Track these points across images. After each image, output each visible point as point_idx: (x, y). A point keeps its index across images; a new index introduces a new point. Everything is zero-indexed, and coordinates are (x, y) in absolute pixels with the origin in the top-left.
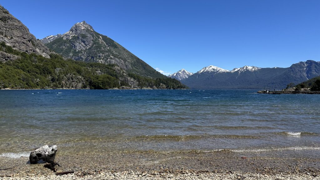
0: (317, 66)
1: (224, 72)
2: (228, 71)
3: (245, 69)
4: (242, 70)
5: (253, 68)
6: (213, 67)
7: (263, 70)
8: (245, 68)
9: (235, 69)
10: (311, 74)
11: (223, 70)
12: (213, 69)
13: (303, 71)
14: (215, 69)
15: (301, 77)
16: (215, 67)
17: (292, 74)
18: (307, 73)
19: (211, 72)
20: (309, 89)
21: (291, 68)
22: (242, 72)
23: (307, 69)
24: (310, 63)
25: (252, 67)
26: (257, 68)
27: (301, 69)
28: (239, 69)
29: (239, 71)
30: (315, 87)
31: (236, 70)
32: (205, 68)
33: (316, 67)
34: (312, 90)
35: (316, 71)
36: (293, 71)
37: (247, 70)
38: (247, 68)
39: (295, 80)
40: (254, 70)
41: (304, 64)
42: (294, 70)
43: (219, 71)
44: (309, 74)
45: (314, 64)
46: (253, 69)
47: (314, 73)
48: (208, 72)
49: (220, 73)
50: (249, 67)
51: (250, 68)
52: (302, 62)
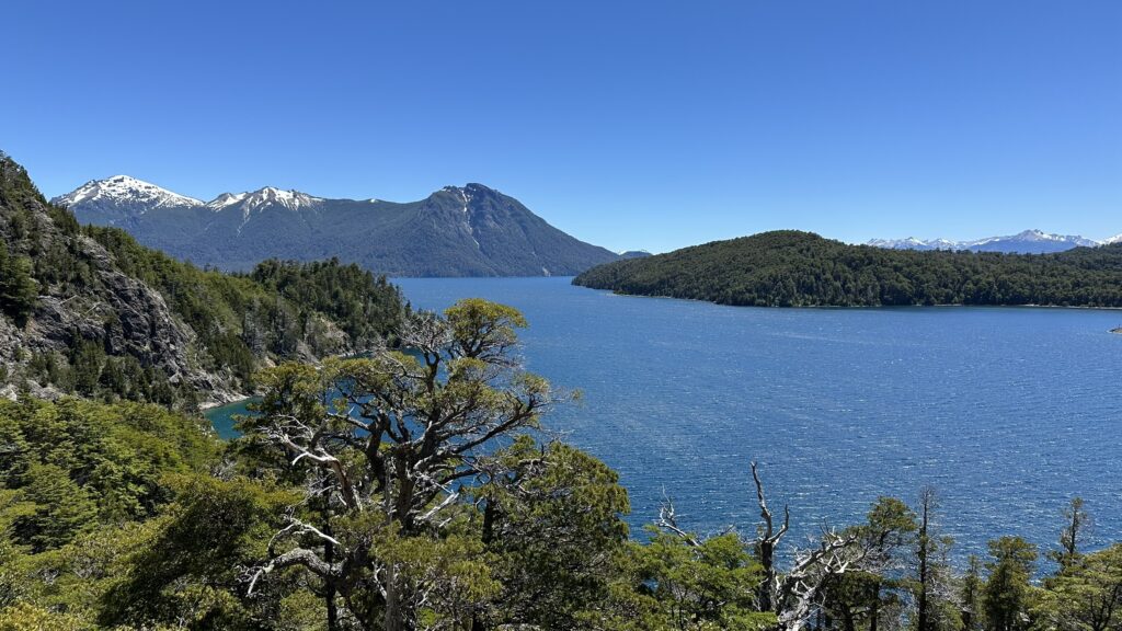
0: (494, 202)
1: (183, 207)
2: (195, 202)
3: (268, 200)
4: (253, 201)
5: (295, 196)
6: (129, 183)
7: (330, 205)
8: (265, 197)
9: (223, 197)
10: (484, 226)
11: (174, 197)
12: (131, 191)
13: (461, 214)
14: (141, 190)
15: (461, 236)
16: (140, 185)
17: (435, 227)
18: (474, 223)
19: (126, 201)
21: (428, 203)
22: (255, 211)
23: (472, 211)
24: (478, 192)
25: (291, 194)
26: (307, 199)
27: (456, 211)
28: (240, 197)
29: (243, 206)
31: (230, 201)
32: (96, 184)
33: (494, 207)
35: (494, 218)
36: (435, 213)
37: (274, 202)
38: (271, 194)
39: (447, 246)
40: (300, 206)
41: (460, 195)
42: (438, 212)
43: (157, 199)
44: (478, 227)
45: (488, 198)
46: (297, 203)
47: (492, 224)
48: (107, 202)
49: (164, 209)
50: (280, 192)
51: (283, 195)
52: (454, 189)
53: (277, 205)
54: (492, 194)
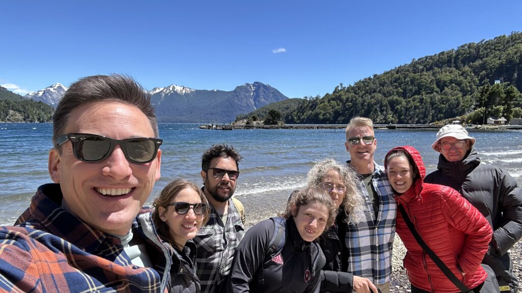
0: (265, 90)
3: (172, 90)
4: (166, 91)
5: (183, 89)
7: (198, 92)
8: (171, 89)
9: (155, 89)
10: (259, 101)
13: (250, 96)
15: (248, 105)
17: (236, 101)
18: (254, 100)
20: (262, 122)
21: (235, 91)
22: (166, 95)
23: (255, 94)
24: (258, 85)
25: (182, 88)
26: (188, 90)
27: (247, 95)
28: (162, 89)
29: (162, 93)
30: (269, 120)
31: (158, 91)
33: (264, 92)
34: (265, 123)
35: (264, 97)
36: (237, 96)
37: (174, 91)
38: (174, 88)
39: (240, 110)
40: (185, 93)
41: (251, 87)
42: (239, 95)
44: (256, 102)
45: (262, 88)
46: (184, 92)
47: (263, 100)
50: (178, 87)
51: (178, 89)
52: (248, 84)
53: (176, 93)
54: (264, 86)
